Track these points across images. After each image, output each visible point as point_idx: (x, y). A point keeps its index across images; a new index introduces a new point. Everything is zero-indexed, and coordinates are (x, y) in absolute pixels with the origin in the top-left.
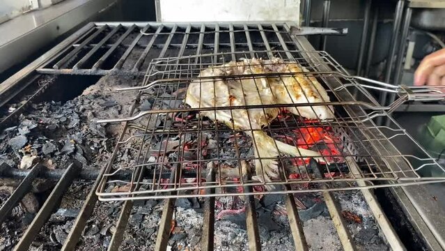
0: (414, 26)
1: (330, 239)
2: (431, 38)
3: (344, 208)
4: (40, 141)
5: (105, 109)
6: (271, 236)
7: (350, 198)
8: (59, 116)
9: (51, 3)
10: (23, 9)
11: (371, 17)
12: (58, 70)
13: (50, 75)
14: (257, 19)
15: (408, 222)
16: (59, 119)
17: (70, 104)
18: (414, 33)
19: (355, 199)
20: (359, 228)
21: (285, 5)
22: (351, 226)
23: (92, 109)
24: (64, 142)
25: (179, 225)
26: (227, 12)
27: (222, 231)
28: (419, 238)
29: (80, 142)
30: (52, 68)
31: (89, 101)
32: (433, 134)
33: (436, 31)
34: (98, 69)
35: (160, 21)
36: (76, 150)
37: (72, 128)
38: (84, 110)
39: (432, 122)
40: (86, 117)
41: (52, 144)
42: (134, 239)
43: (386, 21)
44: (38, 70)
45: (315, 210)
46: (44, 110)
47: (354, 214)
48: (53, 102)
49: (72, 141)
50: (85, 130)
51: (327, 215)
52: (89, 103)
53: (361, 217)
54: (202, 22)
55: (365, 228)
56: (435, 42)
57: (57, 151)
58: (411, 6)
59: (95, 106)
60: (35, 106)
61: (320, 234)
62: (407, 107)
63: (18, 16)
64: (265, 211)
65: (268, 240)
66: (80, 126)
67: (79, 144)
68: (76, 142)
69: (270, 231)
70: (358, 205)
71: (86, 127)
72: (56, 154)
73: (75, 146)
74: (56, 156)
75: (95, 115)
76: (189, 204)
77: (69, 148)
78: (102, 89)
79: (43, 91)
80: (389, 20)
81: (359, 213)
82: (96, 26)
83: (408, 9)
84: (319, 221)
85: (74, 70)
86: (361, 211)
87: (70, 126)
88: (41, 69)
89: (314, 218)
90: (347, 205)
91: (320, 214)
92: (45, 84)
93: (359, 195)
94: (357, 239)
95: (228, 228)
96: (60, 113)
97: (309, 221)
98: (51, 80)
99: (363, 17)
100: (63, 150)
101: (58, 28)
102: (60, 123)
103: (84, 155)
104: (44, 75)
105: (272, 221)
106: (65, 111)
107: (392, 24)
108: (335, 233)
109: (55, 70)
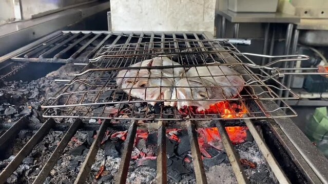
0: (301, 43)
1: (229, 180)
2: (314, 52)
3: (242, 157)
4: (4, 106)
5: (60, 87)
6: (182, 179)
7: (247, 150)
8: (24, 90)
9: (31, 17)
10: (9, 20)
11: (270, 37)
12: (27, 59)
13: (22, 62)
14: (183, 29)
15: (293, 162)
16: (23, 92)
17: (34, 82)
18: (301, 48)
19: (251, 150)
20: (253, 172)
21: (203, 20)
22: (247, 171)
23: (51, 86)
24: (23, 108)
25: (107, 169)
26: (160, 24)
27: (142, 174)
28: (301, 174)
29: (37, 108)
30: (23, 57)
31: (48, 81)
32: (317, 121)
33: (317, 47)
34: (58, 58)
35: (110, 31)
36: (32, 114)
37: (33, 99)
38: (44, 87)
39: (316, 112)
40: (45, 91)
41: (13, 108)
42: (69, 179)
43: (280, 40)
44: (13, 58)
45: (219, 158)
46: (13, 86)
47: (250, 161)
48: (21, 81)
49: (30, 107)
50: (42, 100)
51: (228, 162)
52: (49, 82)
53: (255, 164)
54: (142, 32)
55: (259, 171)
56: (317, 55)
57: (16, 113)
58: (298, 28)
59: (53, 84)
60: (6, 83)
61: (222, 177)
62: (298, 102)
63: (4, 25)
64: (178, 159)
65: (179, 181)
66: (39, 97)
67: (35, 110)
68: (33, 108)
69: (181, 174)
70: (254, 155)
71: (43, 98)
72: (16, 115)
73: (32, 110)
74: (15, 117)
75: (51, 90)
76: (117, 153)
77: (27, 112)
78: (61, 74)
79: (14, 73)
80: (282, 40)
81: (254, 161)
82: (62, 33)
83: (296, 31)
84: (221, 168)
85: (40, 59)
86: (256, 159)
87: (30, 98)
88: (15, 58)
89: (217, 165)
90: (245, 155)
91: (222, 162)
92: (16, 68)
93: (254, 147)
94: (252, 180)
95: (147, 172)
96: (25, 88)
97: (213, 167)
98: (21, 66)
99: (264, 37)
100: (21, 113)
101: (34, 33)
102: (23, 95)
103: (38, 117)
104: (17, 62)
105: (183, 167)
106: (29, 87)
107: (284, 42)
108: (233, 176)
109: (26, 59)
